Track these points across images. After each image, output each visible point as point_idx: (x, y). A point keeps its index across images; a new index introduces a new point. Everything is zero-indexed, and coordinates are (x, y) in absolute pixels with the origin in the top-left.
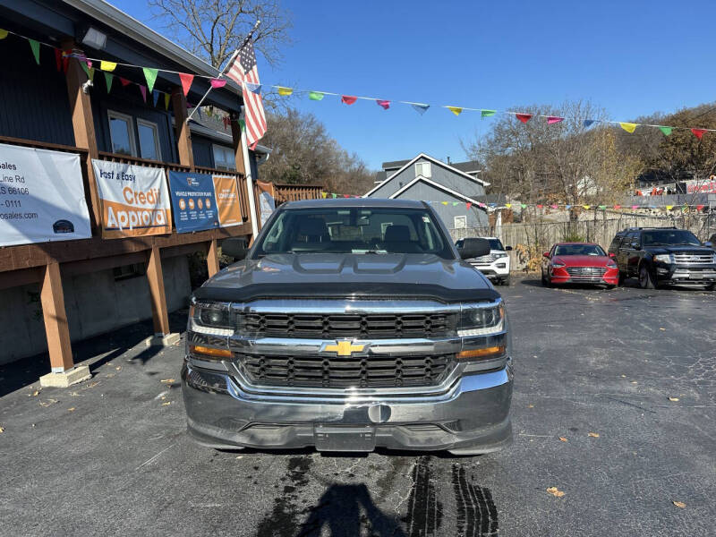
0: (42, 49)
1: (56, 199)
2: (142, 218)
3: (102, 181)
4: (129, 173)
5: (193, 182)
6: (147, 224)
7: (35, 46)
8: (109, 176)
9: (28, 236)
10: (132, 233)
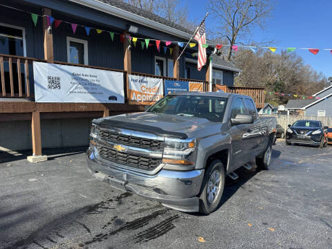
0: (115, 35)
1: (111, 88)
2: (148, 98)
3: (132, 83)
4: (145, 80)
5: (177, 84)
6: (150, 100)
7: (112, 35)
8: (135, 81)
9: (99, 100)
10: (142, 103)
